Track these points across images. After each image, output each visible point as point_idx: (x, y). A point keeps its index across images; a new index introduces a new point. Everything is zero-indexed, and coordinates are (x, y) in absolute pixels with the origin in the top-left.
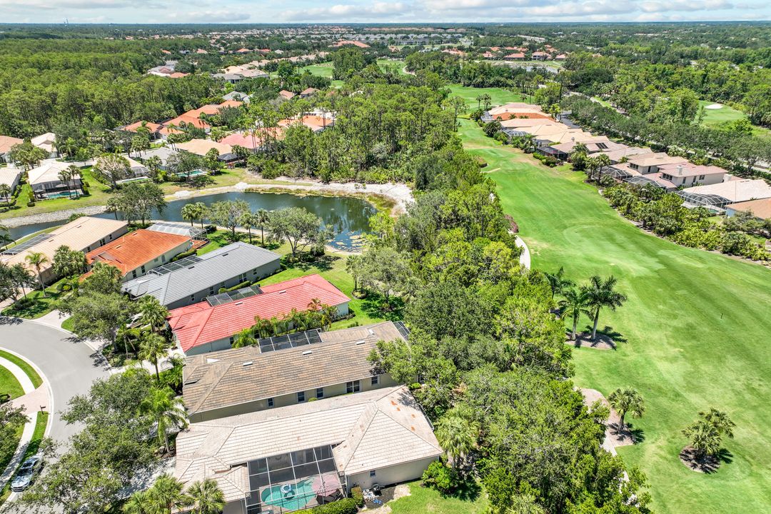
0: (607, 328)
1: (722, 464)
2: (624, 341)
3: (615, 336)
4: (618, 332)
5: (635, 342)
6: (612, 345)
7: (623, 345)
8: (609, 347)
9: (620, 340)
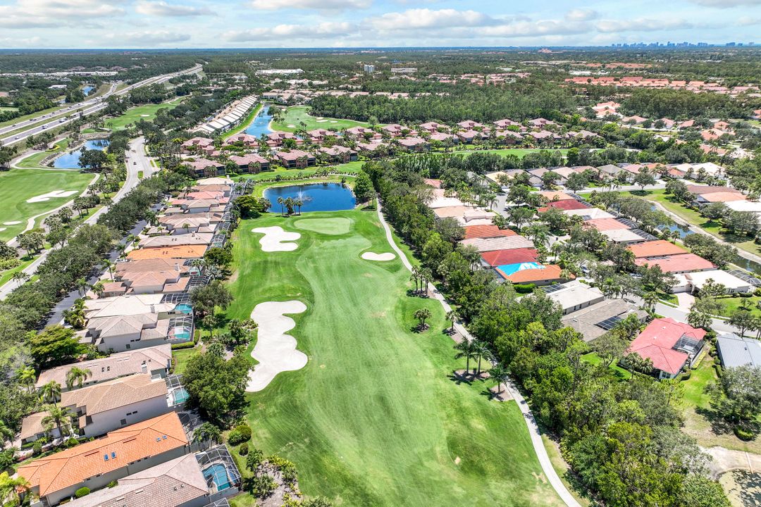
0: (458, 384)
1: (415, 327)
2: (448, 376)
3: (454, 379)
4: (452, 382)
5: (442, 376)
6: (455, 374)
7: (449, 374)
8: (457, 372)
9: (451, 376)
